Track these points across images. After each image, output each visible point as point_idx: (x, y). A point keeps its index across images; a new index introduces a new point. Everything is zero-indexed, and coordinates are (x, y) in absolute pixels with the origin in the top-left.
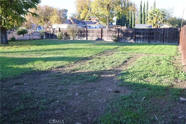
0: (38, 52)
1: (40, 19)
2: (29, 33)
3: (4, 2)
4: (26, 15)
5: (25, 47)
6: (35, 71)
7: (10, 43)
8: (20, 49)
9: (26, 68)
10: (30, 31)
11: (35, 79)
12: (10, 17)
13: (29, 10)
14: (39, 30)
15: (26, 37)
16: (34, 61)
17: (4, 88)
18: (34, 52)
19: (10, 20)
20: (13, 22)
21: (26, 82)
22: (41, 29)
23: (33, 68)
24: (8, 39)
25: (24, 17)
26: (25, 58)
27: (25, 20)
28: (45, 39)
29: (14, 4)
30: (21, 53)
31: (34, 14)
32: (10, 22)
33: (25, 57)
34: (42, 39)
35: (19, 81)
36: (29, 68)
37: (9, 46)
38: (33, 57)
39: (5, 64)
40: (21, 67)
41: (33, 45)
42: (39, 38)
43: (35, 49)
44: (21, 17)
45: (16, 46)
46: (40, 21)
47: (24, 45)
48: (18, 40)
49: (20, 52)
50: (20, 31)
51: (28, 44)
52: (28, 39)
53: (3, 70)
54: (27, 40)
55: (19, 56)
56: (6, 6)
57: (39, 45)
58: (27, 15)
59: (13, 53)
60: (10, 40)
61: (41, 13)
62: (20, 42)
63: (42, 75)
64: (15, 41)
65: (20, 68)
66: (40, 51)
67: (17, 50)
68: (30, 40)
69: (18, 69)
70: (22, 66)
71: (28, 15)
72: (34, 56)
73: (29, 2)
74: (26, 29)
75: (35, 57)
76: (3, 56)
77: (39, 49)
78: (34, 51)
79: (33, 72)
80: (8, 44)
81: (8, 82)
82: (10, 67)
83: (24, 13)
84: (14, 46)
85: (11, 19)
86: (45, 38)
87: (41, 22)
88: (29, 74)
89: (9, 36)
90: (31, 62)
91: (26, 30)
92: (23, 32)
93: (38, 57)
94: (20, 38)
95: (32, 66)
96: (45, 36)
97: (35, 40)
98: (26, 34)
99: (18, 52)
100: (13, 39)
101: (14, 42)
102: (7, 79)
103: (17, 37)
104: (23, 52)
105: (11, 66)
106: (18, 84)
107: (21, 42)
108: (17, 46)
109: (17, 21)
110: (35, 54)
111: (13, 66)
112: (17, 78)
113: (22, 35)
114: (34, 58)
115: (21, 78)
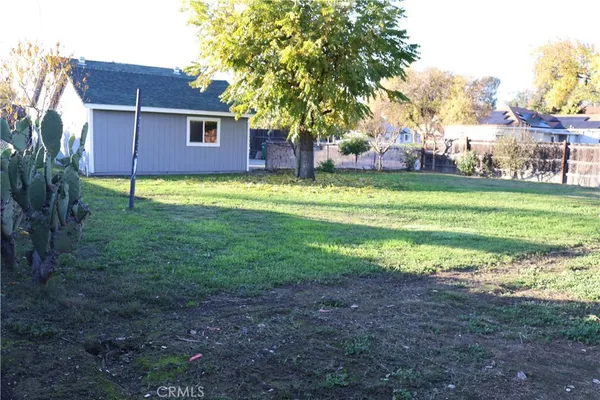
0: (395, 211)
1: (410, 110)
2: (372, 150)
3: (318, 62)
4: (371, 98)
5: (359, 193)
6: (384, 270)
7: (319, 176)
8: (345, 198)
9: (353, 258)
10: (376, 145)
11: (382, 297)
12: (327, 105)
13: (383, 81)
14: (402, 141)
15: (363, 161)
16: (383, 238)
17: (296, 309)
18: (383, 211)
19: (328, 111)
20: (335, 116)
21: (355, 302)
22: (409, 140)
23: (378, 261)
24: (316, 166)
25: (365, 103)
26: (358, 227)
27: (367, 110)
28: (417, 171)
29: (343, 66)
30: (347, 209)
31: (395, 95)
32: (327, 119)
33: (357, 222)
34: (408, 170)
35: (338, 294)
36: (366, 259)
37: (317, 184)
38: (380, 225)
39: (302, 236)
40: (345, 251)
41: (380, 187)
42: (401, 165)
43: (385, 202)
44: (357, 104)
45: (333, 188)
46: (408, 115)
47: (356, 186)
48: (340, 171)
49: (345, 206)
50: (348, 145)
51: (368, 184)
52: (367, 168)
53: (298, 253)
54: (365, 170)
55: (339, 217)
56: (323, 73)
57: (401, 188)
58: (374, 96)
59: (325, 208)
60: (319, 169)
61: (415, 90)
62: (344, 176)
63: (405, 288)
64: (332, 172)
65: (342, 257)
66: (401, 208)
67: (336, 198)
68: (373, 170)
69: (335, 256)
70: (348, 250)
71: (378, 98)
72: (382, 221)
73: (385, 60)
74: (367, 138)
75: (384, 225)
76: (300, 213)
77: (399, 203)
78: (383, 207)
79: (378, 272)
80: (314, 179)
81: (307, 292)
82: (314, 248)
83: (367, 91)
84: (329, 187)
85: (329, 109)
86: (418, 168)
87: (411, 117)
88: (366, 277)
89: (319, 157)
90: (374, 239)
91: (366, 143)
92: (357, 148)
93: (395, 226)
94: (347, 164)
95: (375, 253)
96: (418, 162)
97: (386, 171)
98: (364, 154)
99: (338, 205)
100: (328, 167)
101: (329, 175)
102: (305, 281)
103: (339, 160)
104: (351, 205)
105: (315, 245)
106: (334, 302)
107: (349, 177)
108: (336, 185)
109: (345, 116)
110: (388, 215)
111: (323, 246)
112: (331, 283)
113: (352, 156)
114: (381, 229)
115: (343, 285)
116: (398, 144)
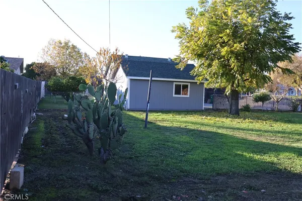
0: (286, 135)
1: (294, 77)
2: (272, 99)
3: (242, 55)
4: (272, 72)
5: (265, 124)
6: (281, 170)
7: (241, 114)
8: (256, 126)
9: (262, 162)
10: (274, 97)
11: (280, 186)
12: (247, 76)
13: (280, 64)
14: (289, 95)
15: (267, 105)
16: (280, 151)
17: (229, 190)
18: (279, 135)
19: (247, 79)
20: (251, 82)
21: (264, 189)
22: (294, 94)
23: (277, 164)
24: (240, 108)
25: (268, 75)
26: (264, 143)
27: (269, 79)
28: (299, 112)
29: (256, 56)
30: (258, 133)
31: (286, 71)
32: (247, 83)
33: (264, 141)
34: (294, 111)
35: (254, 182)
36: (269, 162)
37: (240, 118)
38: (278, 143)
39: (233, 147)
40: (257, 157)
41: (277, 121)
42: (289, 108)
43: (280, 129)
44: (264, 75)
45: (250, 120)
46: (293, 80)
47: (263, 120)
48: (254, 111)
49: (257, 131)
50: (258, 97)
51: (269, 119)
52: (270, 109)
53: (230, 157)
54: (268, 111)
55: (253, 137)
56: (245, 60)
57: (290, 122)
58: (274, 71)
59: (245, 131)
60: (241, 109)
61: (297, 67)
62: (256, 114)
63: (294, 182)
64: (249, 111)
65: (255, 160)
66: (289, 133)
67: (251, 126)
68: (273, 111)
69: (251, 160)
70: (259, 157)
71: (276, 72)
72: (279, 141)
73: (281, 52)
74: (269, 93)
75: (280, 143)
76: (231, 134)
77: (288, 130)
78: (279, 132)
79: (277, 171)
80: (239, 115)
81: (236, 180)
82: (239, 154)
83: (269, 69)
84: (247, 120)
85: (248, 78)
86: (300, 110)
87: (295, 81)
88: (269, 173)
89: (242, 103)
90: (274, 151)
91: (269, 96)
92: (263, 98)
93: (287, 144)
94: (258, 106)
95: (275, 160)
96: (300, 106)
97: (281, 111)
98: (267, 102)
99: (252, 130)
100: (247, 108)
101: (247, 113)
102: (234, 173)
103: (252, 104)
104: (260, 131)
105: (241, 153)
106: (251, 187)
107: (259, 114)
108: (251, 119)
109: (257, 82)
110: (282, 137)
111: (244, 154)
112: (249, 175)
113: (260, 103)
114: (278, 145)
115: (256, 177)
116: (287, 96)
